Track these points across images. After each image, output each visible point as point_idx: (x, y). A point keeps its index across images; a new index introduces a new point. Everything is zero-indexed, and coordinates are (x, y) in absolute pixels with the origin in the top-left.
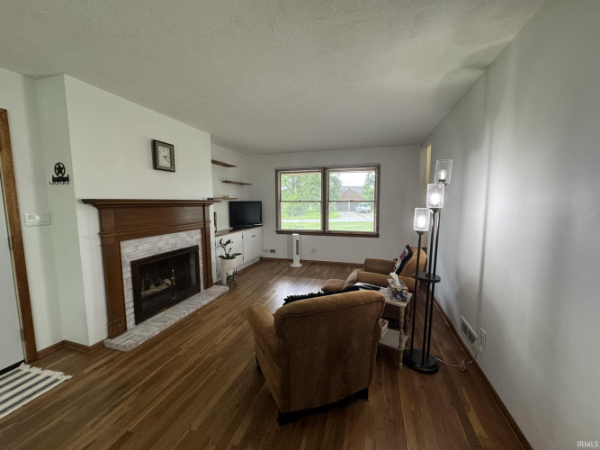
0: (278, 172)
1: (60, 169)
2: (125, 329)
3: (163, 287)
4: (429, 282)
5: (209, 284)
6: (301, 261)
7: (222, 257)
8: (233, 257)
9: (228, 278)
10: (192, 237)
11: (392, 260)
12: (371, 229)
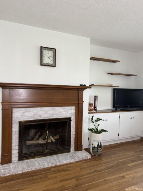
8: (100, 132)
9: (94, 148)
10: (67, 112)
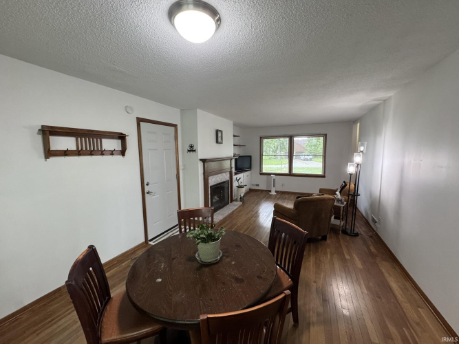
0: (261, 138)
1: (191, 146)
4: (354, 196)
6: (276, 192)
7: (237, 186)
8: (242, 187)
9: (241, 198)
10: (227, 176)
11: (335, 189)
12: (320, 172)
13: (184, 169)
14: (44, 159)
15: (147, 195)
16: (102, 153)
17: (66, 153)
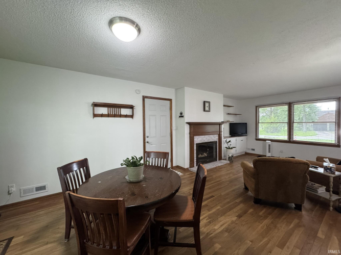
0: (257, 107)
1: (181, 114)
2: (194, 166)
3: (203, 156)
5: (220, 159)
7: (226, 148)
8: (232, 148)
9: (229, 158)
10: (215, 138)
13: (176, 129)
14: (92, 118)
15: (146, 144)
16: (121, 116)
17: (102, 116)
